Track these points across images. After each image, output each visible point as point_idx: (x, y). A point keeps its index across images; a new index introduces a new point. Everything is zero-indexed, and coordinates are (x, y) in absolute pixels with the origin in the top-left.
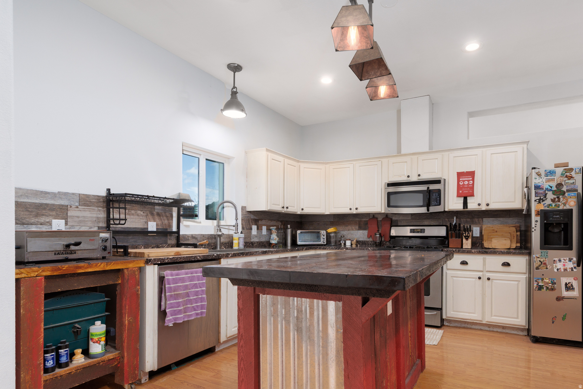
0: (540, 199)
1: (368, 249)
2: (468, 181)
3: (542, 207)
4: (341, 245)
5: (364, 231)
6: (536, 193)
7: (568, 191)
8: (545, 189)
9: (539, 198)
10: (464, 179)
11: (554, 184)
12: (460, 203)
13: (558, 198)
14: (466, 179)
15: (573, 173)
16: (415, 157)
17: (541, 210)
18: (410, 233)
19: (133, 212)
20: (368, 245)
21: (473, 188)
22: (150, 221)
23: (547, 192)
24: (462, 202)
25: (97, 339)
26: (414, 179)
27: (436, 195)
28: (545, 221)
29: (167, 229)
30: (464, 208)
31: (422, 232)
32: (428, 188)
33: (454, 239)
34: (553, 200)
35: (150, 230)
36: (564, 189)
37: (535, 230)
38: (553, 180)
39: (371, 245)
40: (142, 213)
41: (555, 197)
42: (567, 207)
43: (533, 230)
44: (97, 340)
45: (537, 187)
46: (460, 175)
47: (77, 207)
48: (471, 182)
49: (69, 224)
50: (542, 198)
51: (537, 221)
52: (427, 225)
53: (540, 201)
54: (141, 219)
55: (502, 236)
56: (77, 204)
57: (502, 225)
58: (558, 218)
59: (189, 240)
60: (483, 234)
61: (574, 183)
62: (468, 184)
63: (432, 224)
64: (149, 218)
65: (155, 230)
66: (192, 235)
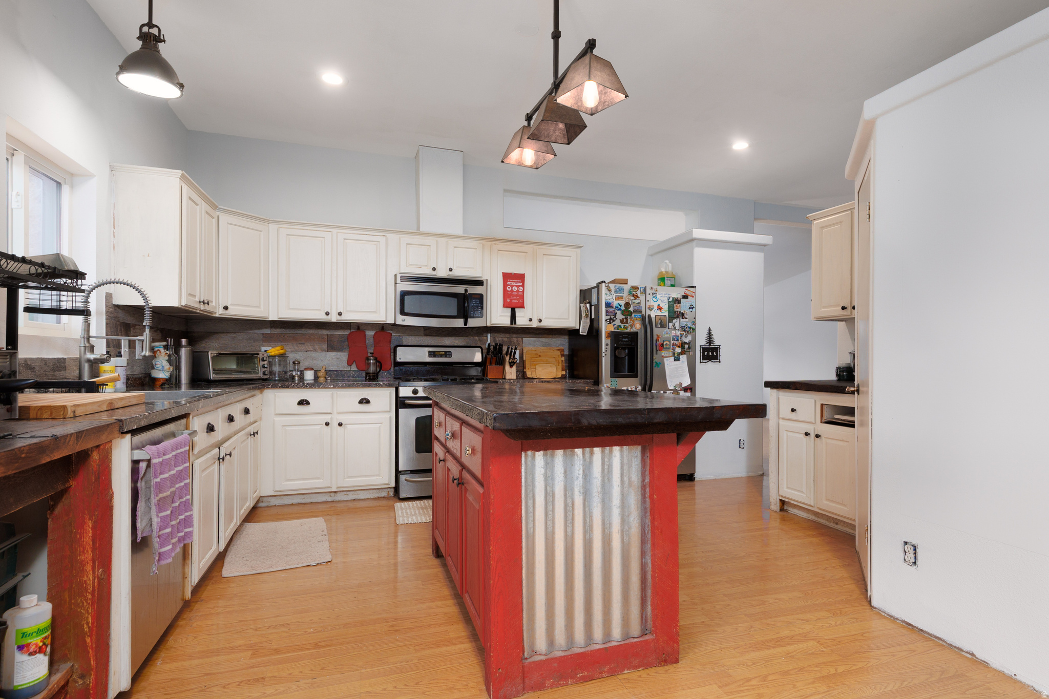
0: (610, 319)
1: (379, 384)
2: (518, 286)
3: (611, 328)
4: (294, 379)
5: (338, 353)
6: (607, 311)
7: (635, 311)
8: (614, 308)
9: (609, 317)
10: (512, 284)
11: (623, 303)
12: (506, 316)
13: (626, 318)
14: (515, 284)
15: (638, 292)
16: (443, 241)
17: (611, 331)
18: (429, 357)
20: (349, 377)
21: (522, 297)
23: (616, 311)
24: (510, 314)
25: (41, 641)
26: (442, 273)
27: (476, 302)
28: (615, 345)
30: (511, 324)
31: (448, 356)
32: (466, 290)
33: (494, 366)
34: (622, 321)
36: (631, 309)
37: (606, 355)
38: (621, 298)
39: (353, 377)
41: (624, 317)
42: (634, 330)
43: (604, 355)
44: (41, 644)
45: (608, 305)
46: (507, 277)
48: (521, 288)
50: (612, 317)
51: (607, 345)
52: (448, 345)
53: (611, 321)
55: (547, 362)
57: (545, 348)
58: (626, 341)
60: (524, 359)
61: (639, 303)
62: (518, 291)
63: (456, 345)
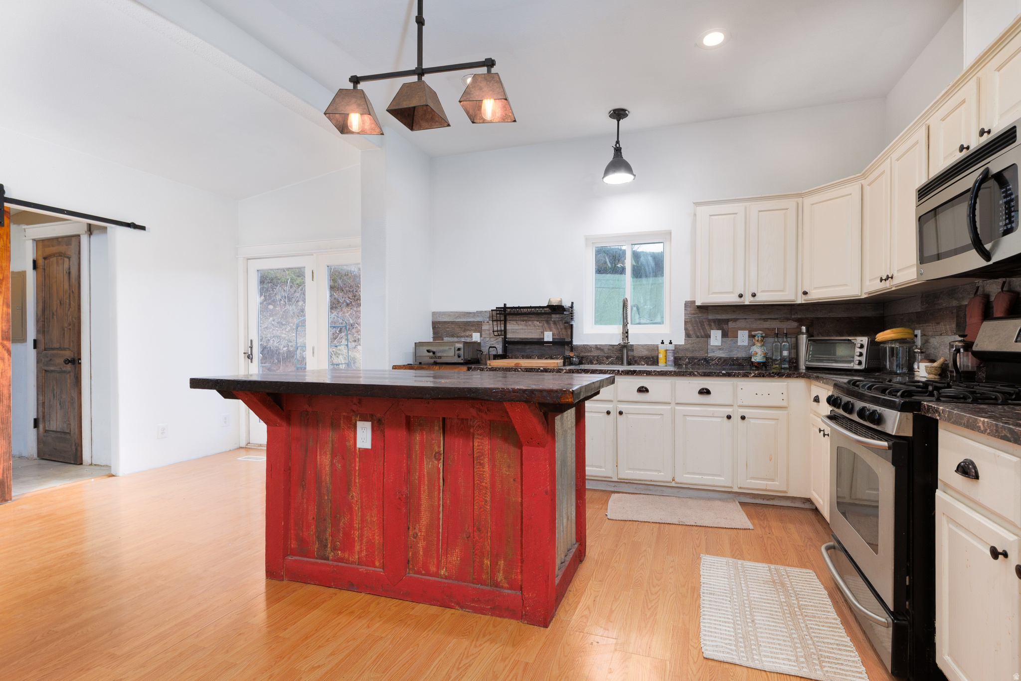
19: (530, 323)
22: (546, 331)
29: (564, 339)
35: (545, 340)
40: (538, 323)
47: (488, 322)
49: (483, 336)
54: (537, 329)
56: (488, 320)
59: (591, 351)
64: (545, 328)
65: (551, 340)
66: (596, 345)
